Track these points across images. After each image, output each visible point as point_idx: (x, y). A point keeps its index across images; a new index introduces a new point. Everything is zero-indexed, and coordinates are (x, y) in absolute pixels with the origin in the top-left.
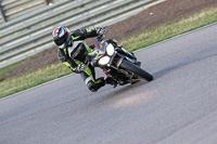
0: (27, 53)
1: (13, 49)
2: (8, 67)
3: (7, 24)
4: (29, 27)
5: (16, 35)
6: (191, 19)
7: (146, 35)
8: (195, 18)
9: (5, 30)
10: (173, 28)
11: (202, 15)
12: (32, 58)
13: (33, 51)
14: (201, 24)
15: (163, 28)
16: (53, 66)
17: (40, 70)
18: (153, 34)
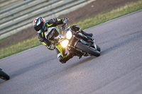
0: (11, 32)
4: (12, 15)
6: (118, 10)
7: (89, 20)
8: (121, 9)
10: (107, 15)
11: (126, 7)
12: (15, 35)
13: (15, 31)
14: (125, 13)
15: (100, 16)
16: (28, 41)
17: (19, 44)
18: (94, 20)
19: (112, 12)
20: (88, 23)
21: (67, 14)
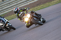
1: (5, 9)
2: (3, 14)
3: (3, 2)
4: (9, 3)
5: (6, 5)
6: (55, 1)
7: (42, 5)
9: (3, 4)
12: (10, 12)
13: (10, 10)
17: (12, 16)
18: (44, 5)
19: (52, 2)
20: (42, 7)
21: (33, 3)
